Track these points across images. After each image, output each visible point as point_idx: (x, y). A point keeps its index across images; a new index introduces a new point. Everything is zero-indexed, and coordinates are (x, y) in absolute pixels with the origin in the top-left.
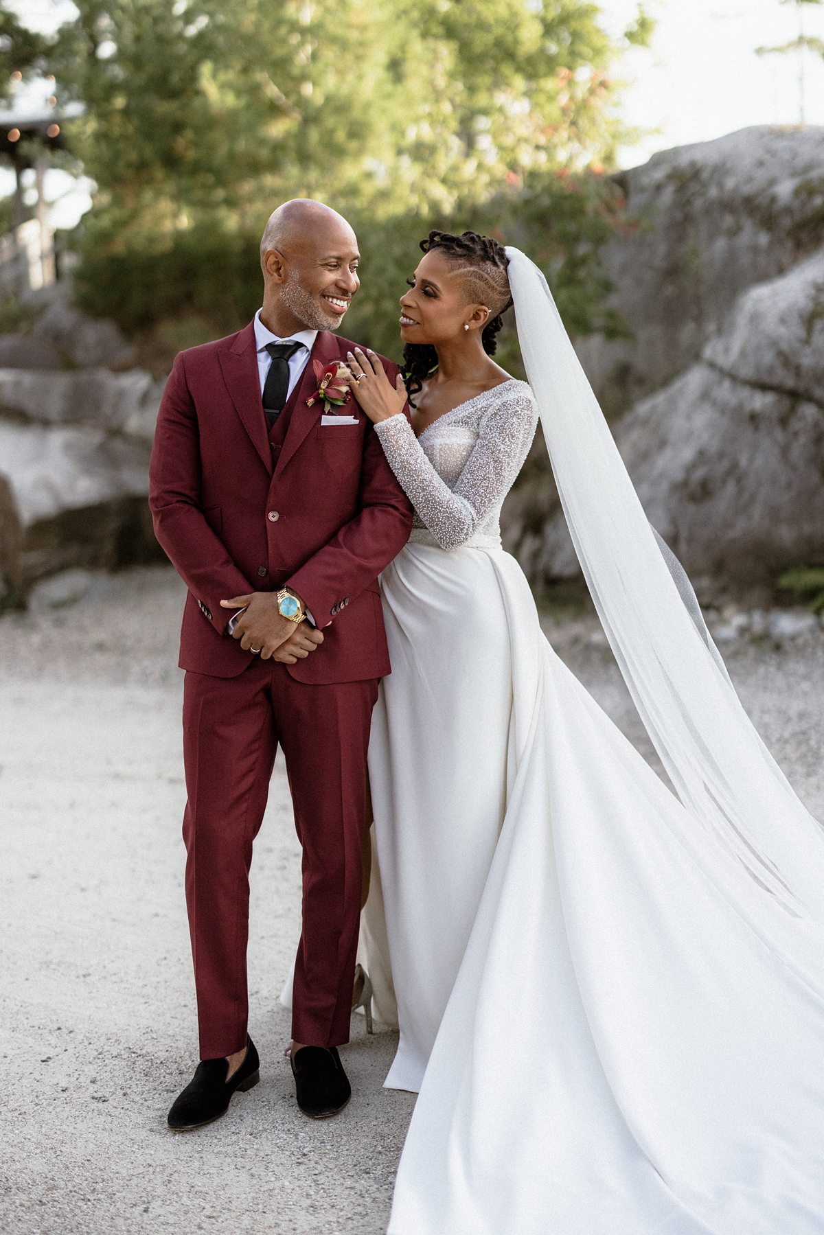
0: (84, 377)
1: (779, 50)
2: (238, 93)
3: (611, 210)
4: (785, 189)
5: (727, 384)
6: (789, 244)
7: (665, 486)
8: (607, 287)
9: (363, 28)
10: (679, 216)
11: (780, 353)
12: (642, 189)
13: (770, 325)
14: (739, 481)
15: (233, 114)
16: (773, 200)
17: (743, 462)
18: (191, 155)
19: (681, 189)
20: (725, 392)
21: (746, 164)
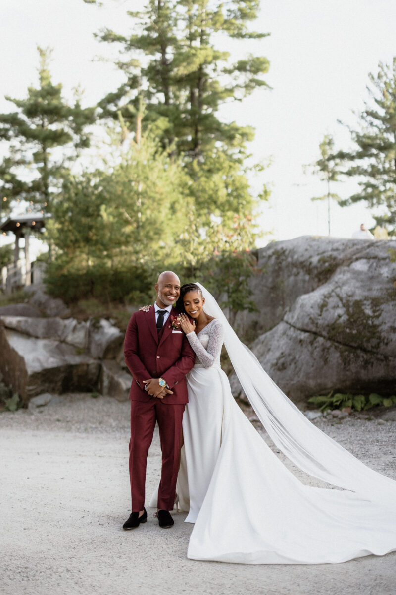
0: (51, 320)
1: (320, 199)
2: (114, 217)
3: (252, 265)
4: (315, 260)
5: (292, 329)
6: (316, 280)
7: (269, 365)
8: (250, 293)
9: (162, 194)
10: (277, 268)
11: (311, 319)
12: (264, 257)
13: (308, 309)
14: (295, 363)
15: (112, 224)
16: (311, 263)
17: (297, 357)
18: (94, 238)
19: (277, 258)
20: (291, 332)
21: (301, 250)
